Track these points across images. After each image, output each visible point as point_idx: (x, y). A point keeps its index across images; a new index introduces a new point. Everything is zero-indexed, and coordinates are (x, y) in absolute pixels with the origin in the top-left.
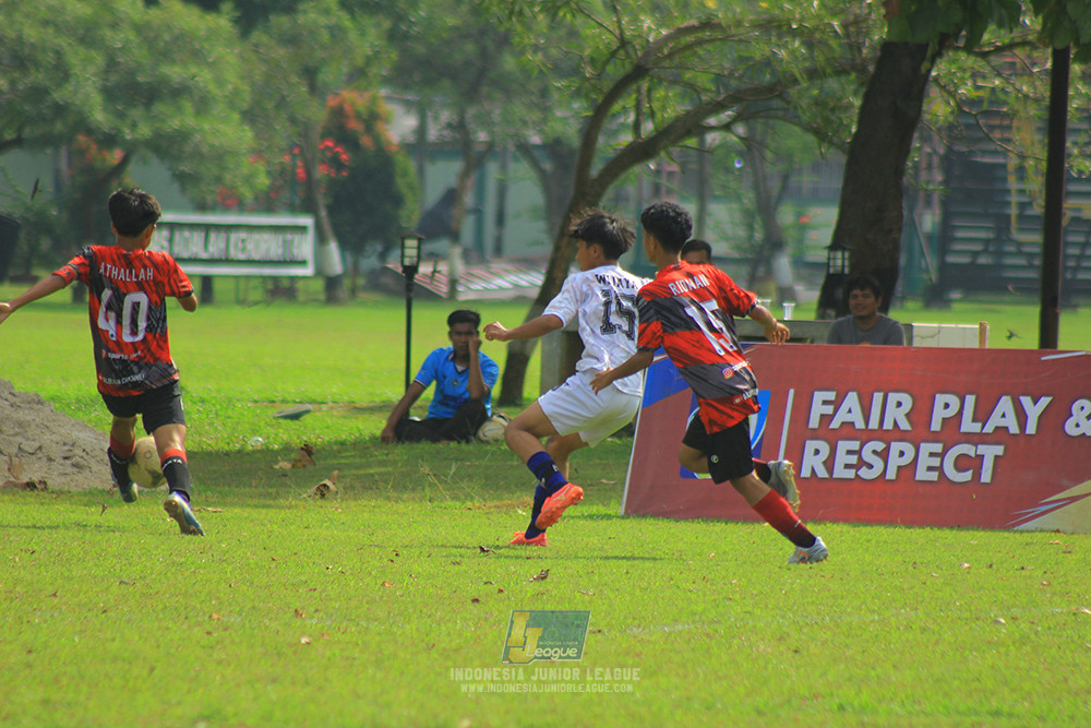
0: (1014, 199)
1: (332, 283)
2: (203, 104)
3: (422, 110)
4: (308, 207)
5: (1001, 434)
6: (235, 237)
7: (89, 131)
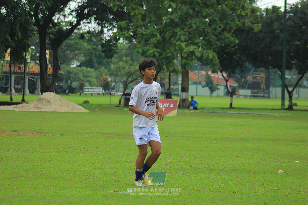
0: (166, 86)
1: (103, 94)
2: (91, 77)
3: (112, 78)
4: (101, 87)
5: (165, 107)
6: (94, 90)
7: (81, 80)
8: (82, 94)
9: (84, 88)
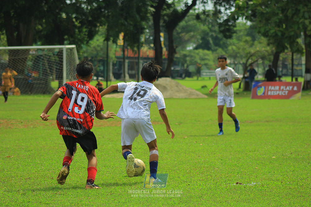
0: (288, 67)
2: (209, 60)
3: (230, 60)
5: (288, 90)
6: (213, 73)
7: (198, 63)
8: (200, 78)
9: (202, 72)
